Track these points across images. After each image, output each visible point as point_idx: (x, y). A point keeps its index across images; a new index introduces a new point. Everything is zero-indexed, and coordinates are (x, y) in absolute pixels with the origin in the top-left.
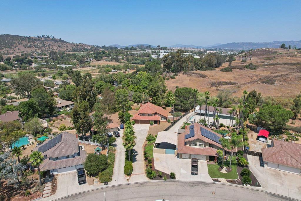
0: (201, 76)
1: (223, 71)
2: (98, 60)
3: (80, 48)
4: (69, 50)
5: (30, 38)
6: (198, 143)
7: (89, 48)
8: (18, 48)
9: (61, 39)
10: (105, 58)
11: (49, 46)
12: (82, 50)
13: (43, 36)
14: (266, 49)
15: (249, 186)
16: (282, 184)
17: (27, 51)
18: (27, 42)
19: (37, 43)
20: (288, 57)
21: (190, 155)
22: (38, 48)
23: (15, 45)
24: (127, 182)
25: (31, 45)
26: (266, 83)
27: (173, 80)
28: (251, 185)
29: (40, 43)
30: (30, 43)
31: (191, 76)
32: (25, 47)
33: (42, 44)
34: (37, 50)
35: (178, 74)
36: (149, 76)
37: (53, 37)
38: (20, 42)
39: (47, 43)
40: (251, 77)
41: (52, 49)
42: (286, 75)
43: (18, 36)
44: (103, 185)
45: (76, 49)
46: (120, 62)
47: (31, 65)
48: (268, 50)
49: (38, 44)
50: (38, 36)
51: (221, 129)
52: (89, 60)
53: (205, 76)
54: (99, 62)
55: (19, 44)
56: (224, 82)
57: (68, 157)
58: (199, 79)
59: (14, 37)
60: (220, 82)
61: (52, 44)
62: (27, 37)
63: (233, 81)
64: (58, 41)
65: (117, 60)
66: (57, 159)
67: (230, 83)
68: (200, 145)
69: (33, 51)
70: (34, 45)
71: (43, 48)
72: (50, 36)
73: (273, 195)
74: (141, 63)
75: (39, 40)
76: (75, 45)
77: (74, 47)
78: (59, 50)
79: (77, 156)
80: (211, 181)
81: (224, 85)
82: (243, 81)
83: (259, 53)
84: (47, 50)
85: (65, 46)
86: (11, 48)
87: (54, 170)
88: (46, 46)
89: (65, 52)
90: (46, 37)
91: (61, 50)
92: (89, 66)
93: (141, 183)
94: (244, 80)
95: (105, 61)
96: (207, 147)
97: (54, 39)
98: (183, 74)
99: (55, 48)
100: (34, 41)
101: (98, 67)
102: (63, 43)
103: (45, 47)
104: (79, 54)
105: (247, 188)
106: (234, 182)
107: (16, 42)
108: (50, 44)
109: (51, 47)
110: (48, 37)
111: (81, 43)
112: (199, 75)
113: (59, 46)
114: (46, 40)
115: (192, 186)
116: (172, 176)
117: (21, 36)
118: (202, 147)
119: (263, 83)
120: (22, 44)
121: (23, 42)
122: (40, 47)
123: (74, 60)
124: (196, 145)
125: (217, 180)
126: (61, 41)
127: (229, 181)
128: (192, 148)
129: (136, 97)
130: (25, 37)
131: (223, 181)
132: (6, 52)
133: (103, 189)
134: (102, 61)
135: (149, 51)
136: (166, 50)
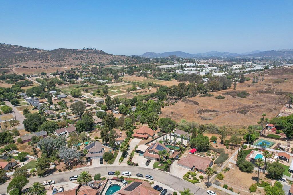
0: (194, 104)
1: (217, 99)
2: (130, 75)
3: (117, 60)
4: (108, 61)
5: (77, 51)
6: (153, 152)
7: (125, 59)
8: (68, 60)
9: (101, 51)
10: (136, 72)
11: (91, 58)
12: (118, 61)
13: (87, 49)
14: (289, 67)
15: (165, 172)
16: (179, 172)
17: (75, 63)
18: (75, 55)
19: (83, 55)
21: (149, 157)
22: (83, 60)
23: (66, 58)
24: (119, 165)
25: (78, 57)
26: (241, 112)
27: (172, 106)
28: (166, 172)
29: (85, 56)
30: (77, 56)
31: (187, 103)
32: (74, 60)
33: (87, 56)
34: (82, 62)
35: (178, 101)
36: (154, 104)
37: (96, 49)
38: (70, 55)
39: (90, 55)
40: (234, 106)
41: (93, 60)
43: (69, 49)
44: (109, 165)
45: (114, 60)
46: (148, 78)
47: (78, 79)
48: (290, 68)
49: (84, 57)
50: (84, 49)
51: (176, 146)
52: (123, 74)
53: (198, 104)
54: (131, 76)
55: (69, 56)
56: (209, 110)
57: (97, 152)
58: (192, 106)
59: (66, 50)
60: (206, 110)
61: (94, 57)
62: (75, 50)
63: (216, 110)
64: (99, 52)
65: (145, 75)
66: (93, 153)
67: (214, 111)
68: (153, 153)
69: (79, 63)
70: (80, 58)
71: (87, 60)
72: (93, 49)
73: (172, 176)
75: (84, 52)
76: (113, 57)
77: (112, 59)
78: (100, 62)
79: (101, 153)
80: (152, 169)
81: (208, 112)
82: (225, 109)
84: (90, 61)
85: (105, 58)
86: (63, 60)
87: (91, 157)
88: (90, 58)
89: (104, 63)
90: (90, 49)
91: (101, 62)
92: (122, 82)
93: (124, 166)
94: (227, 109)
95: (135, 75)
96: (157, 154)
97: (96, 51)
98: (182, 101)
99: (96, 60)
100: (80, 54)
101: (128, 83)
102: (103, 55)
103: (88, 59)
104: (115, 68)
105: (164, 172)
106: (161, 170)
107: (67, 55)
108: (93, 56)
109: (93, 59)
110: (92, 49)
111: (118, 55)
112: (194, 102)
113: (100, 58)
114: (89, 52)
115: (143, 169)
116: (137, 165)
117: (71, 49)
118: (155, 154)
119: (238, 112)
120: (71, 56)
121: (72, 55)
122: (84, 59)
123: (110, 74)
124: (152, 153)
125: (154, 168)
126: (102, 53)
127: (159, 169)
128: (150, 154)
129: (142, 119)
130: (73, 50)
131: (157, 169)
132: (60, 64)
133: (109, 166)
134: (133, 76)
135: (176, 65)
136: (193, 64)
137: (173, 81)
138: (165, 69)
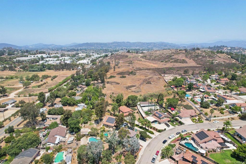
1: (122, 78)
6: (164, 118)
16: (188, 122)
20: (138, 61)
21: (163, 122)
24: (156, 136)
26: (148, 83)
27: (105, 88)
28: (183, 125)
31: (112, 84)
35: (105, 84)
40: (138, 80)
42: (152, 77)
53: (119, 84)
60: (129, 86)
63: (134, 85)
74: (39, 70)
80: (174, 127)
83: (119, 57)
93: (159, 135)
94: (137, 83)
96: (167, 118)
112: (115, 83)
116: (165, 129)
119: (146, 84)
125: (175, 127)
127: (178, 126)
131: (177, 126)
133: (153, 140)
135: (31, 57)
136: (46, 55)
137: (47, 71)
138: (26, 61)
